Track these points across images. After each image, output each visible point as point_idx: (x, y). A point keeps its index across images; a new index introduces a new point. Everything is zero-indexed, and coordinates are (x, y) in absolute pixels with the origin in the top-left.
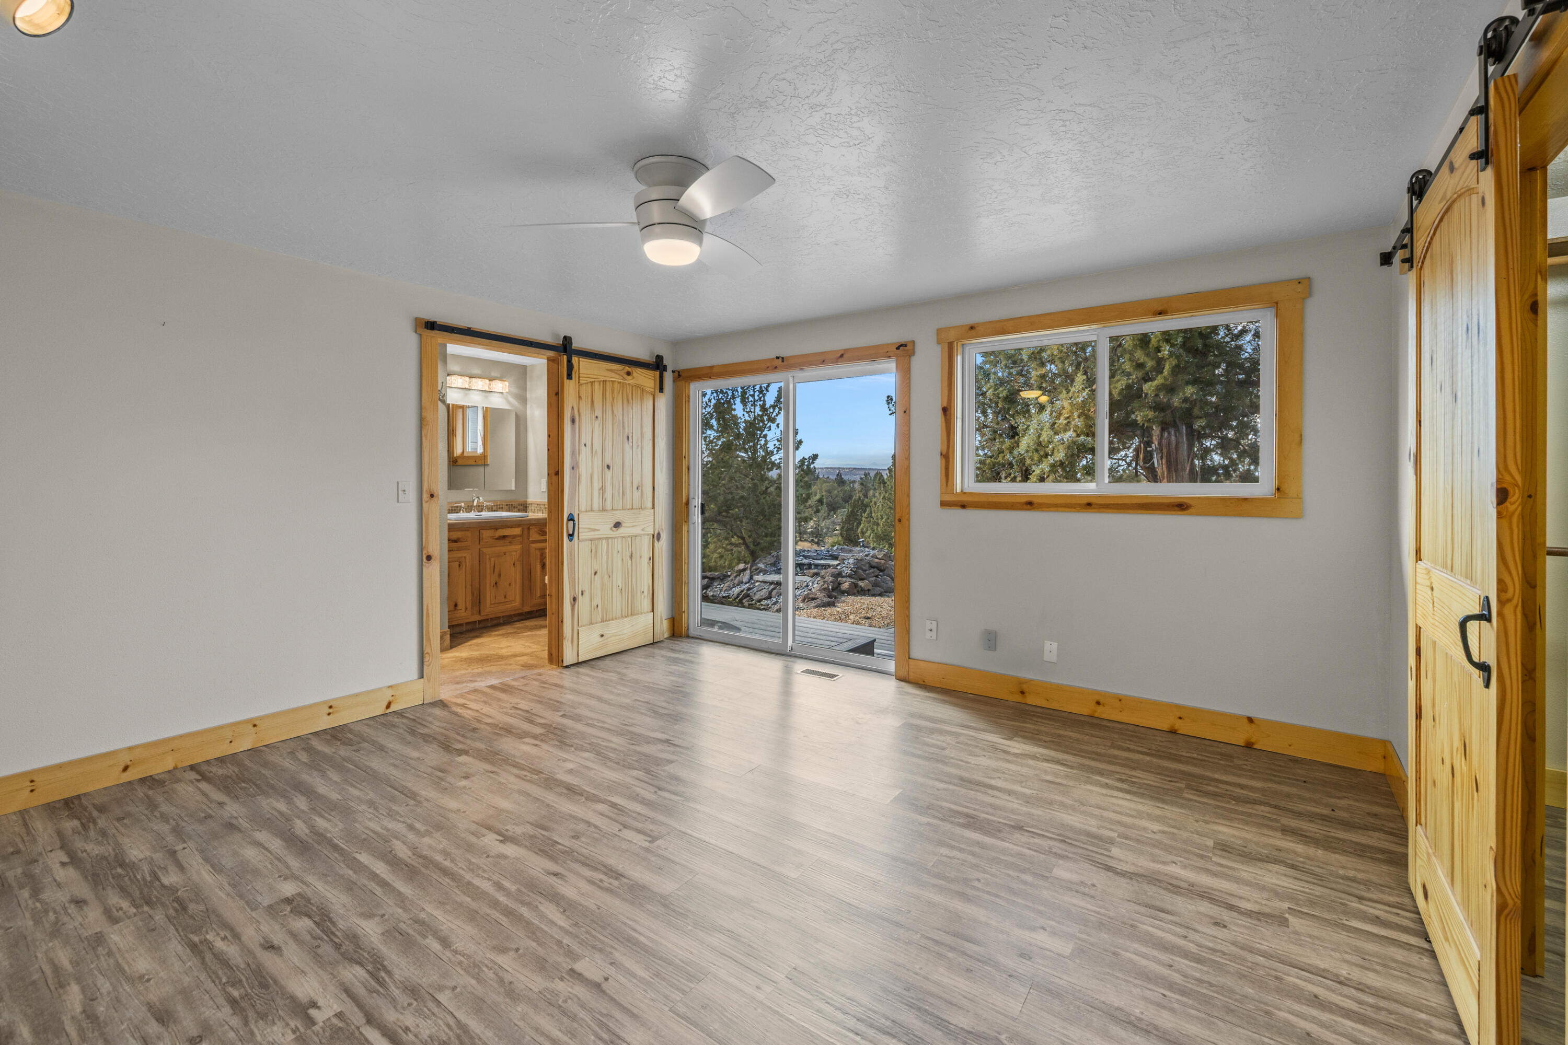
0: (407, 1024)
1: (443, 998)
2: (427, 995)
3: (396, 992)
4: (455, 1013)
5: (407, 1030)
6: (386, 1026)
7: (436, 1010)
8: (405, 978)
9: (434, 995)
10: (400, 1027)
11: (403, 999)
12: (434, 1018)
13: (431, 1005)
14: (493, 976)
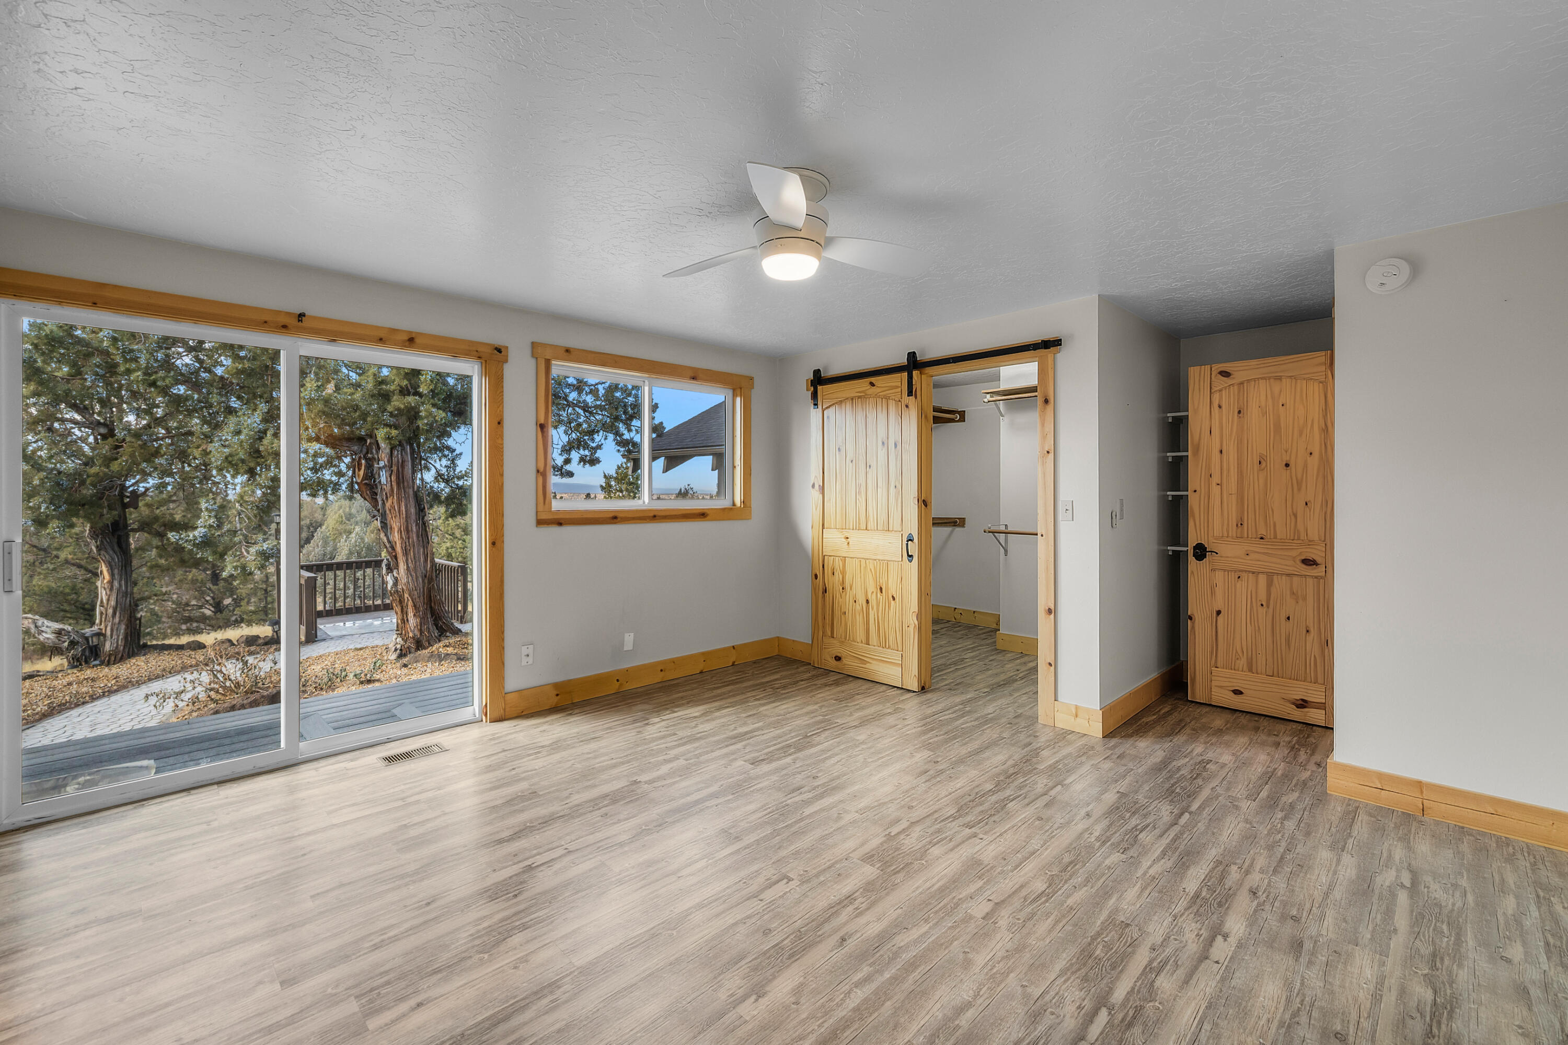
0: (1074, 1009)
1: (1037, 992)
2: (1038, 1004)
3: (1041, 1028)
4: (1052, 980)
5: (1080, 1008)
6: (1082, 1024)
7: (1052, 993)
8: (1021, 1027)
9: (1036, 998)
10: (1079, 1013)
11: (1048, 1020)
12: (1061, 992)
13: (1048, 998)
14: (1001, 964)
